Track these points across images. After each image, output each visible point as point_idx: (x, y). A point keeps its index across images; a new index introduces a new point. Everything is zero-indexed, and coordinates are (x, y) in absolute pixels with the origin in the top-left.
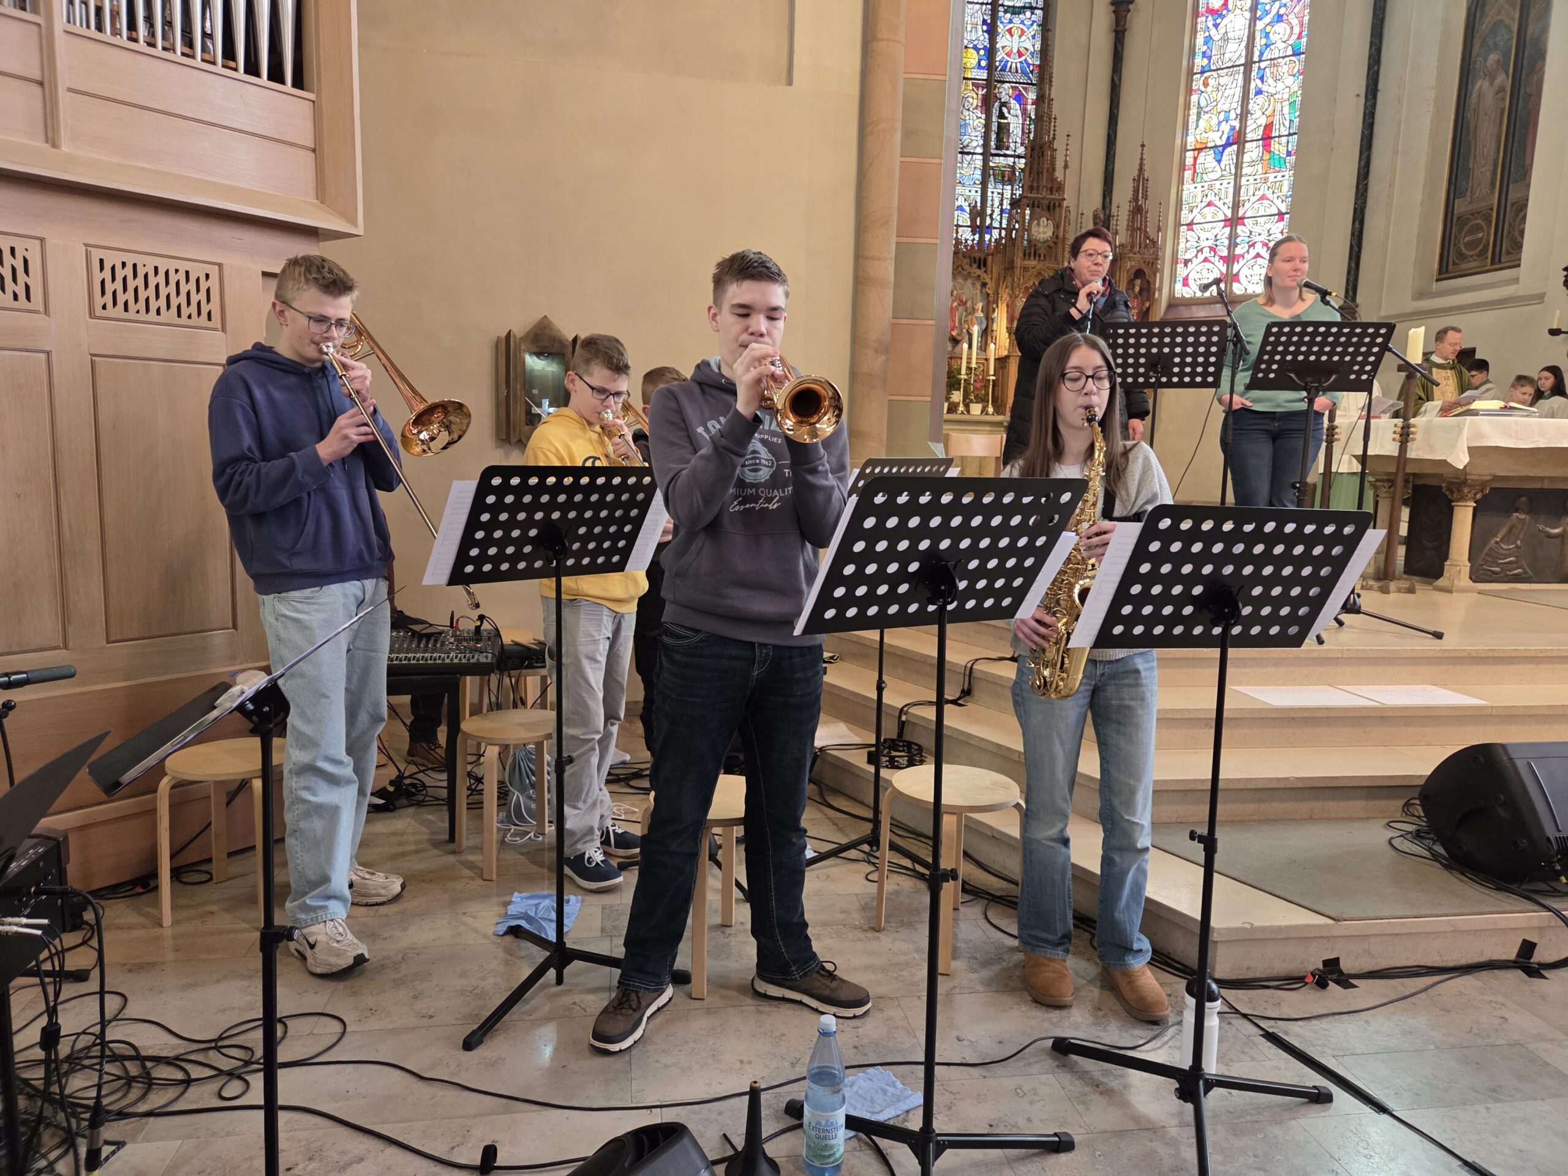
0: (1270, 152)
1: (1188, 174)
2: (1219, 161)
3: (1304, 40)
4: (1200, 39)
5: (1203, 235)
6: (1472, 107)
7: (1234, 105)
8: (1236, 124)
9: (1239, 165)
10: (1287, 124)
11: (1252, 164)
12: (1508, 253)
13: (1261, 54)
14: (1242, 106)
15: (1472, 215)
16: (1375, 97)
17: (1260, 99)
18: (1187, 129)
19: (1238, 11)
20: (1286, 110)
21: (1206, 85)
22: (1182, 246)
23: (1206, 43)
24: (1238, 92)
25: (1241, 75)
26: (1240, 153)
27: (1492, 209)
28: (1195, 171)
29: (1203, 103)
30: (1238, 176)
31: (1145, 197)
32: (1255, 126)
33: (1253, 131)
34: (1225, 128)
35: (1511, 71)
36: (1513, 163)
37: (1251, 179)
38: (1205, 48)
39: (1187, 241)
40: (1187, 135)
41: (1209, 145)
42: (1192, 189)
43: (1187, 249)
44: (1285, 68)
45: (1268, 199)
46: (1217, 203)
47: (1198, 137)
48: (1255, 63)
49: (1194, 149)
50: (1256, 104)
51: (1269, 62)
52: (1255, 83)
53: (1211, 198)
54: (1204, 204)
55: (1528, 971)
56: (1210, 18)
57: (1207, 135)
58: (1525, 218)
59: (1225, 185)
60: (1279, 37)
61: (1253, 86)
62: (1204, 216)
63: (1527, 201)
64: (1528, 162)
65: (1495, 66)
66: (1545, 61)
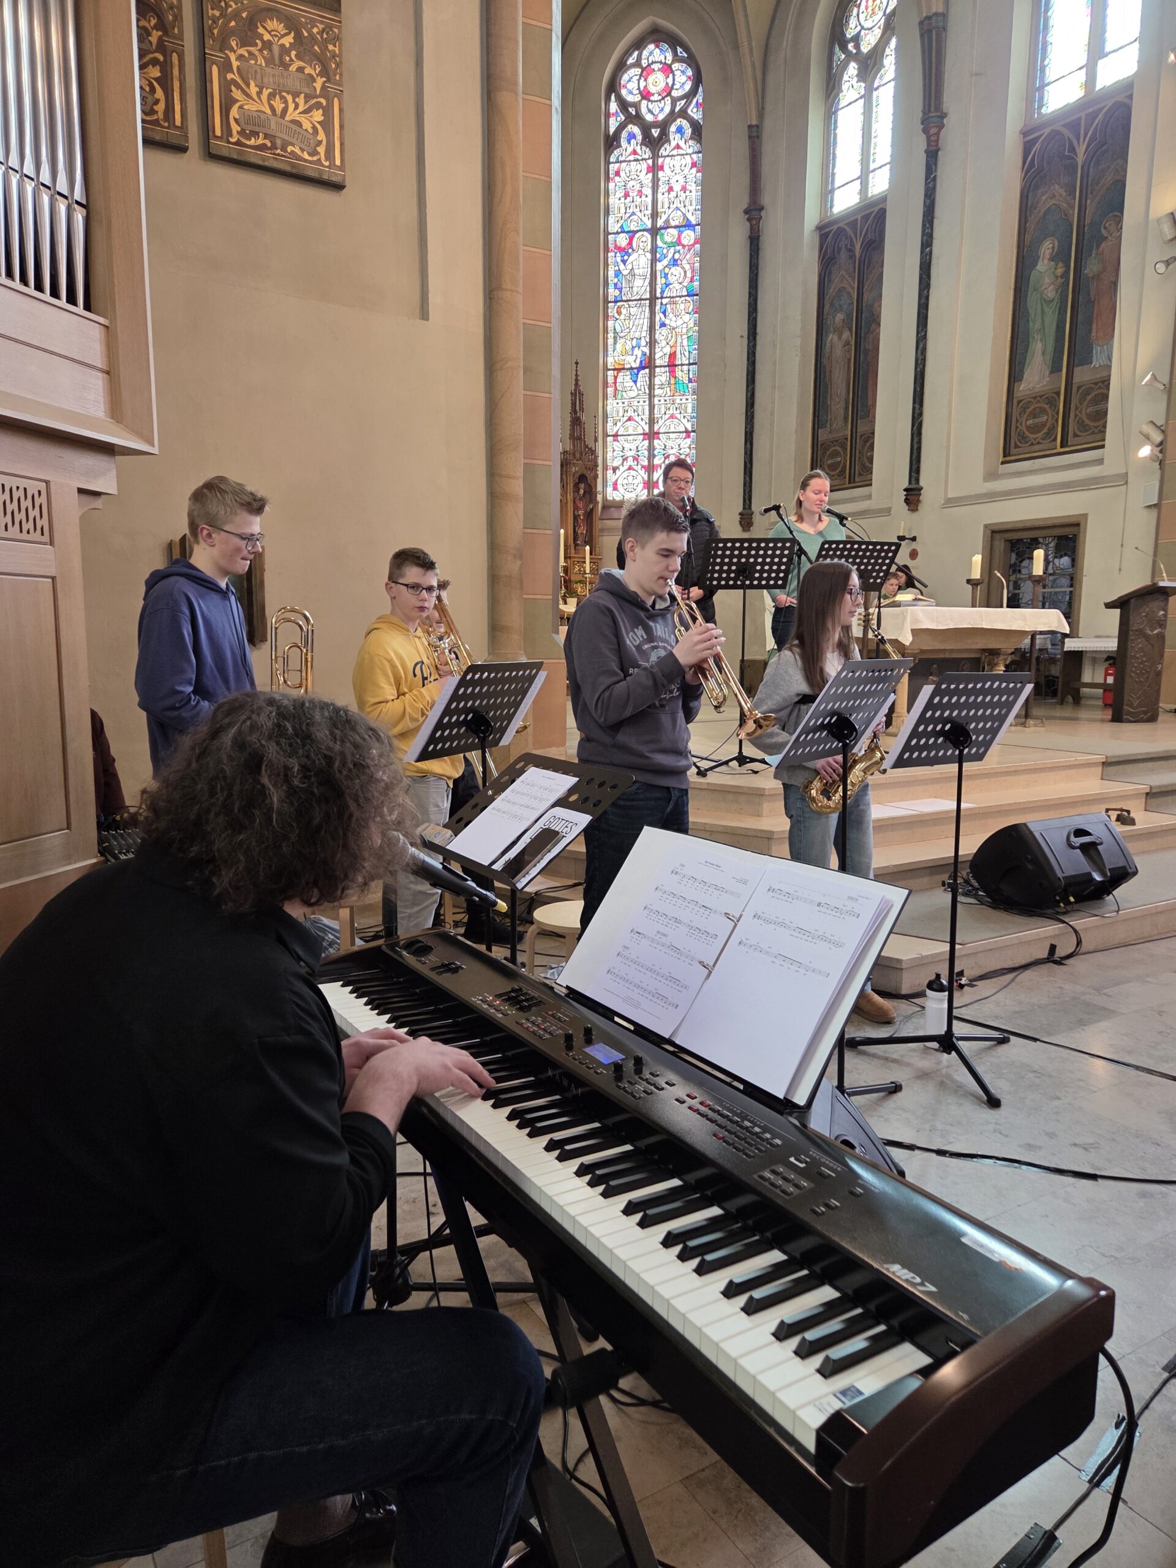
0: (675, 377)
1: (610, 391)
2: (635, 382)
3: (696, 284)
4: (611, 273)
5: (627, 446)
6: (827, 355)
7: (644, 334)
8: (647, 350)
9: (651, 387)
10: (687, 354)
11: (662, 387)
12: (860, 475)
13: (662, 292)
14: (650, 335)
15: (832, 442)
16: (755, 339)
17: (664, 331)
18: (607, 351)
19: (641, 252)
20: (685, 343)
21: (619, 313)
22: (609, 455)
23: (616, 276)
24: (646, 323)
25: (647, 308)
26: (652, 376)
27: (847, 439)
28: (616, 389)
29: (618, 329)
30: (651, 396)
31: (582, 409)
32: (661, 354)
33: (661, 358)
34: (638, 353)
35: (854, 330)
37: (662, 399)
38: (616, 280)
39: (614, 451)
40: (607, 356)
41: (626, 367)
42: (615, 405)
43: (614, 458)
44: (682, 306)
45: (676, 418)
46: (636, 418)
47: (616, 358)
48: (658, 298)
49: (614, 370)
50: (661, 334)
51: (669, 299)
52: (659, 317)
53: (630, 413)
54: (626, 418)
55: (1056, 962)
56: (618, 254)
57: (623, 358)
58: (872, 448)
59: (641, 403)
60: (676, 278)
61: (657, 319)
62: (627, 429)
63: (873, 433)
64: (870, 403)
65: (841, 324)
66: (879, 325)
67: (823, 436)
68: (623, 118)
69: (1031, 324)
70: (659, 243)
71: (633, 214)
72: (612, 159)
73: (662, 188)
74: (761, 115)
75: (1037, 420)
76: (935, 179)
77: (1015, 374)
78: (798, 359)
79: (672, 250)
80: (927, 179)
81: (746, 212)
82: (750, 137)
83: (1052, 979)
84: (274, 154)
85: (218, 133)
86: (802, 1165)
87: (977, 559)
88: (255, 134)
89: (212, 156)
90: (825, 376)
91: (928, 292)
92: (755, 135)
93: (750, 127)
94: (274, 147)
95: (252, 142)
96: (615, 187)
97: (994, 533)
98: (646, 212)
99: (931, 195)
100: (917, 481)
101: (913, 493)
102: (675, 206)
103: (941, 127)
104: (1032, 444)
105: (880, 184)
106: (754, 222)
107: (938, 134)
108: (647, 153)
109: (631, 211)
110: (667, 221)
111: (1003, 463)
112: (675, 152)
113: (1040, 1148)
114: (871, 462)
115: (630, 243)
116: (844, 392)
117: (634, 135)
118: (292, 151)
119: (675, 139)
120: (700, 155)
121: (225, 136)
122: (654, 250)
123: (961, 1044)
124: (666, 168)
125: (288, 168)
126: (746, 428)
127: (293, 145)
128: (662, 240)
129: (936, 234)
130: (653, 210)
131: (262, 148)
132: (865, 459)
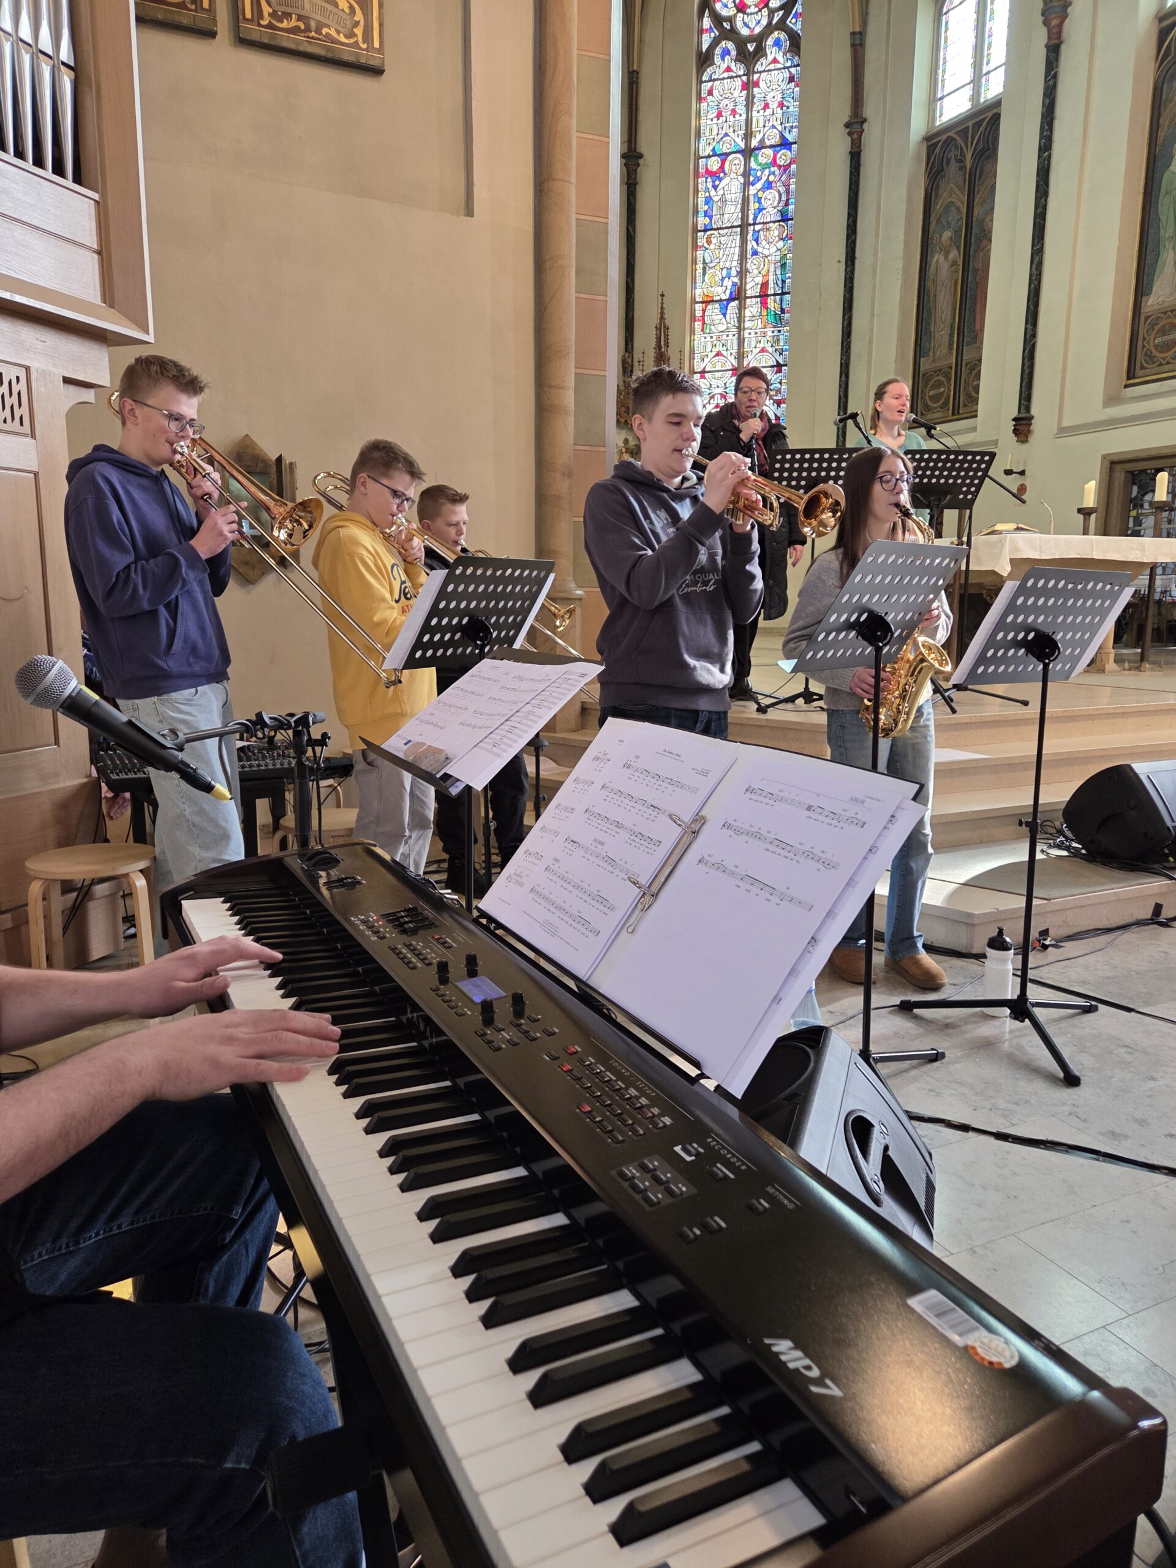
0: (767, 308)
1: (698, 325)
2: (724, 315)
4: (701, 200)
5: (714, 383)
6: (932, 277)
7: (735, 263)
8: (737, 280)
9: (740, 319)
10: (780, 283)
11: (752, 318)
12: (965, 405)
13: (755, 218)
14: (741, 264)
15: (935, 372)
16: (853, 264)
17: (756, 260)
18: (695, 283)
19: (733, 175)
20: (778, 271)
21: (709, 242)
23: (706, 203)
24: (737, 251)
25: (739, 237)
26: (741, 308)
27: (951, 368)
28: (704, 323)
29: (708, 259)
30: (740, 328)
31: (667, 344)
32: (753, 284)
33: (752, 288)
34: (728, 283)
35: (962, 248)
36: (966, 328)
37: (753, 332)
38: (706, 207)
40: (695, 288)
41: (715, 299)
42: (703, 340)
44: (776, 232)
45: (767, 353)
46: (724, 353)
47: (705, 290)
48: (750, 225)
49: (702, 302)
50: (752, 264)
51: (761, 226)
52: (751, 244)
53: (719, 348)
54: (714, 353)
55: (1161, 924)
56: (709, 180)
57: (712, 289)
58: (978, 376)
59: (731, 336)
60: (769, 203)
61: (749, 247)
62: (714, 365)
63: (980, 361)
64: (978, 327)
65: (949, 242)
66: (990, 240)
67: (925, 365)
68: (717, 33)
69: (1162, 232)
70: (753, 165)
71: (726, 135)
72: (705, 78)
73: (758, 105)
74: (864, 22)
75: (1166, 338)
76: (1055, 76)
77: (1142, 288)
78: (900, 282)
79: (767, 172)
80: (1046, 77)
81: (847, 125)
82: (853, 45)
83: (1155, 942)
84: (308, 37)
85: (248, 15)
86: (688, 1159)
87: (1092, 486)
88: (287, 16)
89: (243, 42)
90: (929, 301)
91: (1046, 200)
92: (858, 44)
93: (853, 34)
94: (308, 29)
95: (285, 24)
96: (708, 108)
97: (1113, 464)
98: (739, 132)
99: (1051, 93)
100: (1028, 409)
101: (1023, 422)
102: (771, 124)
103: (1064, 16)
104: (1161, 364)
105: (994, 87)
106: (855, 136)
107: (1060, 26)
108: (739, 69)
109: (724, 132)
110: (762, 140)
111: (1126, 386)
112: (772, 66)
113: (1126, 1137)
114: (977, 392)
115: (722, 168)
116: (949, 317)
117: (728, 50)
118: (328, 34)
119: (772, 52)
120: (798, 68)
121: (256, 18)
122: (746, 174)
123: (1037, 1011)
124: (762, 84)
125: (321, 52)
126: (842, 359)
127: (329, 27)
128: (756, 161)
129: (1057, 136)
130: (746, 130)
131: (295, 30)
132: (971, 389)
